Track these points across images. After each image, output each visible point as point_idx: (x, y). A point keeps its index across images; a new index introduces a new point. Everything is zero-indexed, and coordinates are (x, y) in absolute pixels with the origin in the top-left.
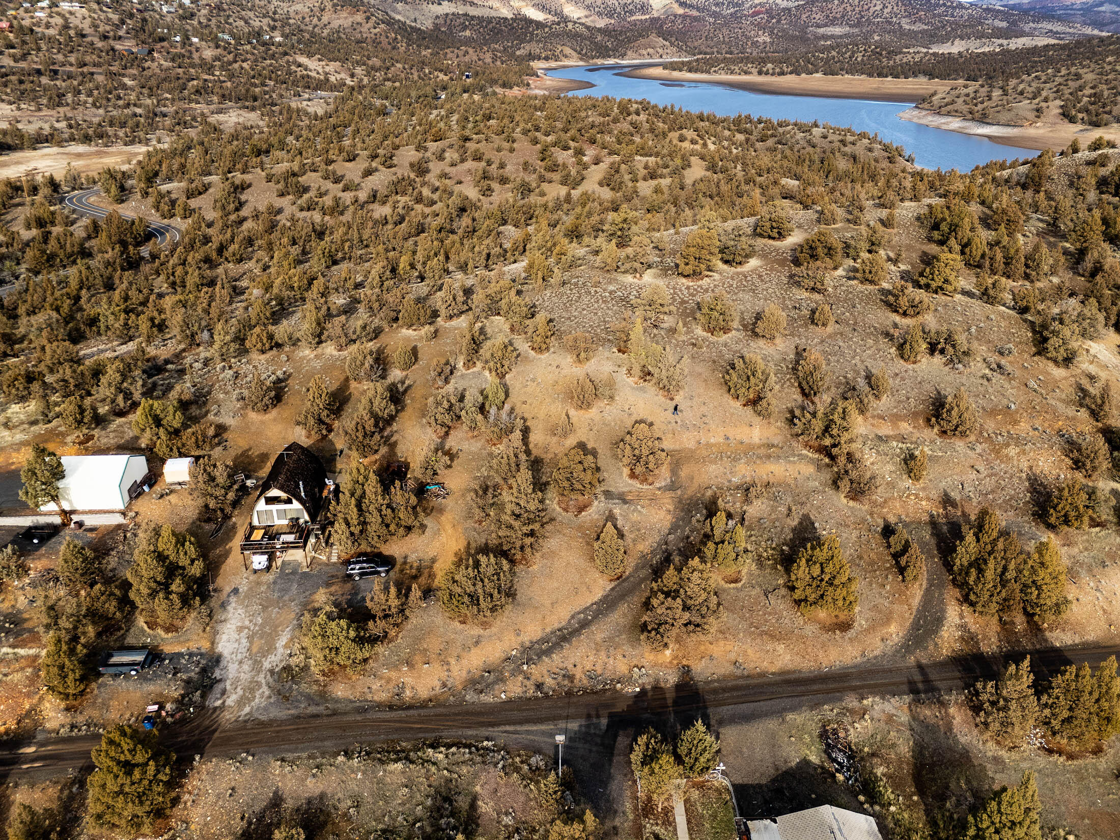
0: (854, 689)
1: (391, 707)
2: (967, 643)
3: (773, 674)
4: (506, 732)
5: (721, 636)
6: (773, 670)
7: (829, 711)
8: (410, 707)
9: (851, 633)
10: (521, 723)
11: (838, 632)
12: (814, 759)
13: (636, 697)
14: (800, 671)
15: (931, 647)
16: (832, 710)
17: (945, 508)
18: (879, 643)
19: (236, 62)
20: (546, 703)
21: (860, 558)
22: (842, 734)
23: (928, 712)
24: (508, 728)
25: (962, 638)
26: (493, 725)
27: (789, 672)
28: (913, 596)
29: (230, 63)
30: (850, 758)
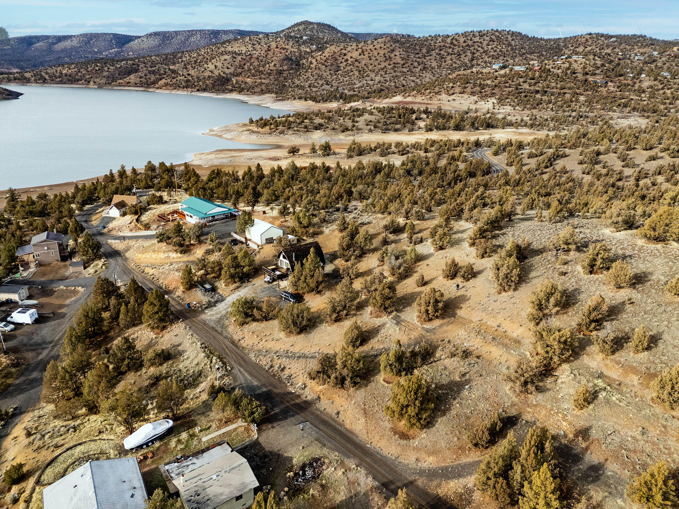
0: (362, 460)
1: (233, 342)
2: (461, 500)
3: (346, 428)
4: (239, 370)
5: (346, 396)
6: (348, 426)
7: (334, 455)
8: (236, 346)
9: (403, 442)
10: (246, 371)
11: (397, 436)
12: (295, 461)
13: (288, 393)
14: (357, 437)
15: (435, 483)
16: (336, 456)
17: (576, 436)
18: (414, 460)
19: (663, 89)
20: (263, 372)
21: (468, 418)
22: (324, 467)
23: (376, 499)
24: (242, 370)
25: (461, 495)
26: (241, 365)
27: (352, 433)
28: (467, 456)
29: (658, 90)
30: (313, 477)
